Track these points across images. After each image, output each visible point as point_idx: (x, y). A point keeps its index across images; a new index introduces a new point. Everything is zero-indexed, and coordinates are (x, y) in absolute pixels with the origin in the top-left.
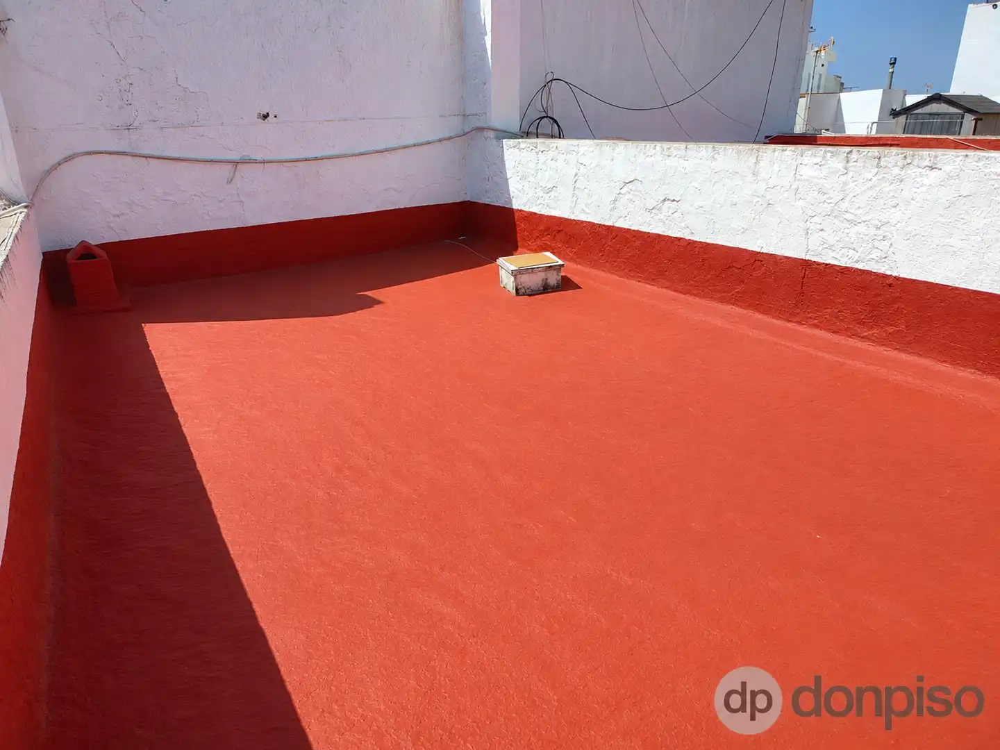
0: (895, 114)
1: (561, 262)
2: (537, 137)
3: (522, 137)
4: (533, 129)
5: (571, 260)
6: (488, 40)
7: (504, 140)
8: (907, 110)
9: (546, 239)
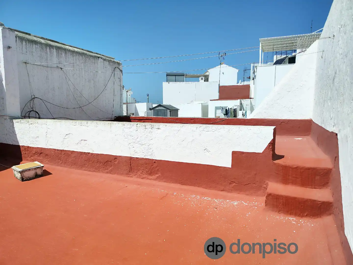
0: (150, 109)
1: (42, 165)
2: (29, 118)
3: (22, 118)
4: (27, 115)
5: (47, 164)
6: (4, 82)
7: (13, 120)
8: (153, 108)
9: (36, 156)
